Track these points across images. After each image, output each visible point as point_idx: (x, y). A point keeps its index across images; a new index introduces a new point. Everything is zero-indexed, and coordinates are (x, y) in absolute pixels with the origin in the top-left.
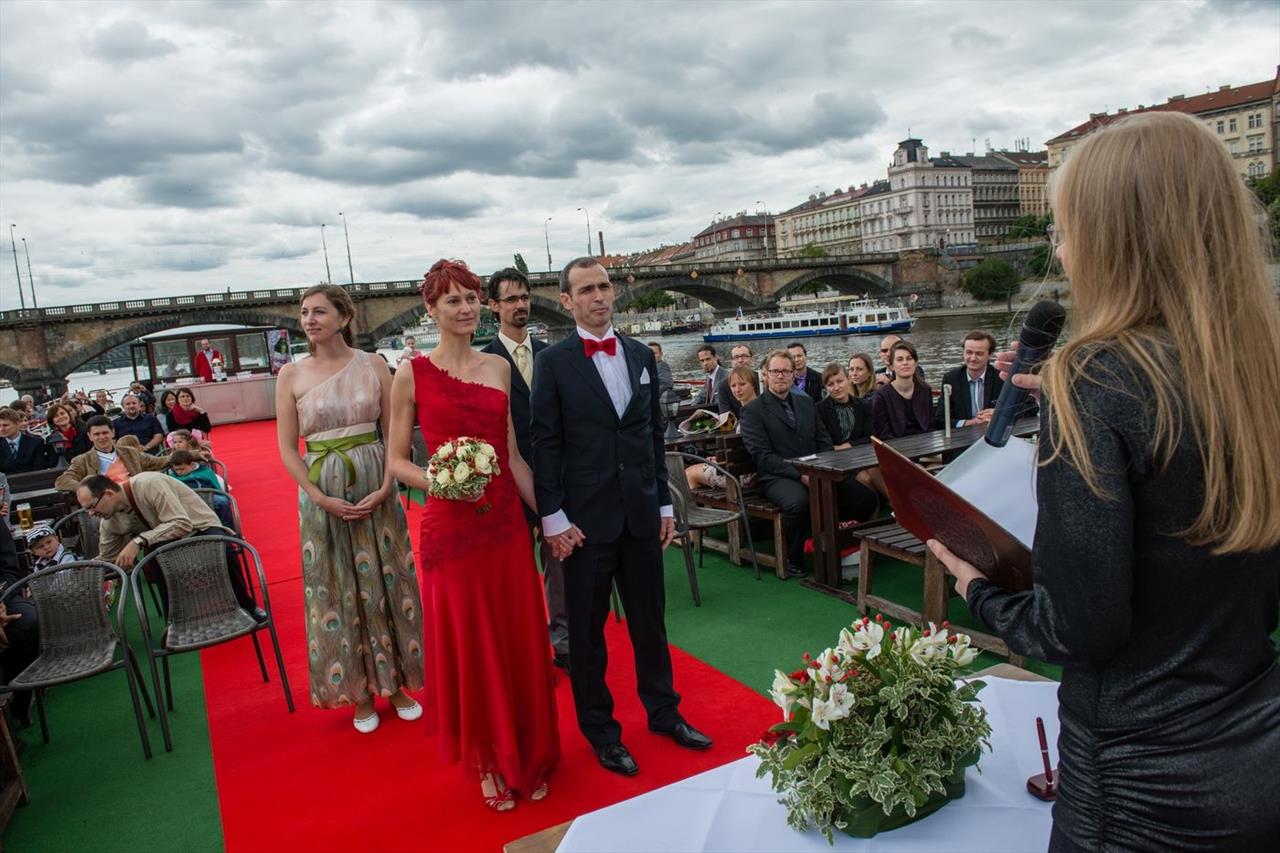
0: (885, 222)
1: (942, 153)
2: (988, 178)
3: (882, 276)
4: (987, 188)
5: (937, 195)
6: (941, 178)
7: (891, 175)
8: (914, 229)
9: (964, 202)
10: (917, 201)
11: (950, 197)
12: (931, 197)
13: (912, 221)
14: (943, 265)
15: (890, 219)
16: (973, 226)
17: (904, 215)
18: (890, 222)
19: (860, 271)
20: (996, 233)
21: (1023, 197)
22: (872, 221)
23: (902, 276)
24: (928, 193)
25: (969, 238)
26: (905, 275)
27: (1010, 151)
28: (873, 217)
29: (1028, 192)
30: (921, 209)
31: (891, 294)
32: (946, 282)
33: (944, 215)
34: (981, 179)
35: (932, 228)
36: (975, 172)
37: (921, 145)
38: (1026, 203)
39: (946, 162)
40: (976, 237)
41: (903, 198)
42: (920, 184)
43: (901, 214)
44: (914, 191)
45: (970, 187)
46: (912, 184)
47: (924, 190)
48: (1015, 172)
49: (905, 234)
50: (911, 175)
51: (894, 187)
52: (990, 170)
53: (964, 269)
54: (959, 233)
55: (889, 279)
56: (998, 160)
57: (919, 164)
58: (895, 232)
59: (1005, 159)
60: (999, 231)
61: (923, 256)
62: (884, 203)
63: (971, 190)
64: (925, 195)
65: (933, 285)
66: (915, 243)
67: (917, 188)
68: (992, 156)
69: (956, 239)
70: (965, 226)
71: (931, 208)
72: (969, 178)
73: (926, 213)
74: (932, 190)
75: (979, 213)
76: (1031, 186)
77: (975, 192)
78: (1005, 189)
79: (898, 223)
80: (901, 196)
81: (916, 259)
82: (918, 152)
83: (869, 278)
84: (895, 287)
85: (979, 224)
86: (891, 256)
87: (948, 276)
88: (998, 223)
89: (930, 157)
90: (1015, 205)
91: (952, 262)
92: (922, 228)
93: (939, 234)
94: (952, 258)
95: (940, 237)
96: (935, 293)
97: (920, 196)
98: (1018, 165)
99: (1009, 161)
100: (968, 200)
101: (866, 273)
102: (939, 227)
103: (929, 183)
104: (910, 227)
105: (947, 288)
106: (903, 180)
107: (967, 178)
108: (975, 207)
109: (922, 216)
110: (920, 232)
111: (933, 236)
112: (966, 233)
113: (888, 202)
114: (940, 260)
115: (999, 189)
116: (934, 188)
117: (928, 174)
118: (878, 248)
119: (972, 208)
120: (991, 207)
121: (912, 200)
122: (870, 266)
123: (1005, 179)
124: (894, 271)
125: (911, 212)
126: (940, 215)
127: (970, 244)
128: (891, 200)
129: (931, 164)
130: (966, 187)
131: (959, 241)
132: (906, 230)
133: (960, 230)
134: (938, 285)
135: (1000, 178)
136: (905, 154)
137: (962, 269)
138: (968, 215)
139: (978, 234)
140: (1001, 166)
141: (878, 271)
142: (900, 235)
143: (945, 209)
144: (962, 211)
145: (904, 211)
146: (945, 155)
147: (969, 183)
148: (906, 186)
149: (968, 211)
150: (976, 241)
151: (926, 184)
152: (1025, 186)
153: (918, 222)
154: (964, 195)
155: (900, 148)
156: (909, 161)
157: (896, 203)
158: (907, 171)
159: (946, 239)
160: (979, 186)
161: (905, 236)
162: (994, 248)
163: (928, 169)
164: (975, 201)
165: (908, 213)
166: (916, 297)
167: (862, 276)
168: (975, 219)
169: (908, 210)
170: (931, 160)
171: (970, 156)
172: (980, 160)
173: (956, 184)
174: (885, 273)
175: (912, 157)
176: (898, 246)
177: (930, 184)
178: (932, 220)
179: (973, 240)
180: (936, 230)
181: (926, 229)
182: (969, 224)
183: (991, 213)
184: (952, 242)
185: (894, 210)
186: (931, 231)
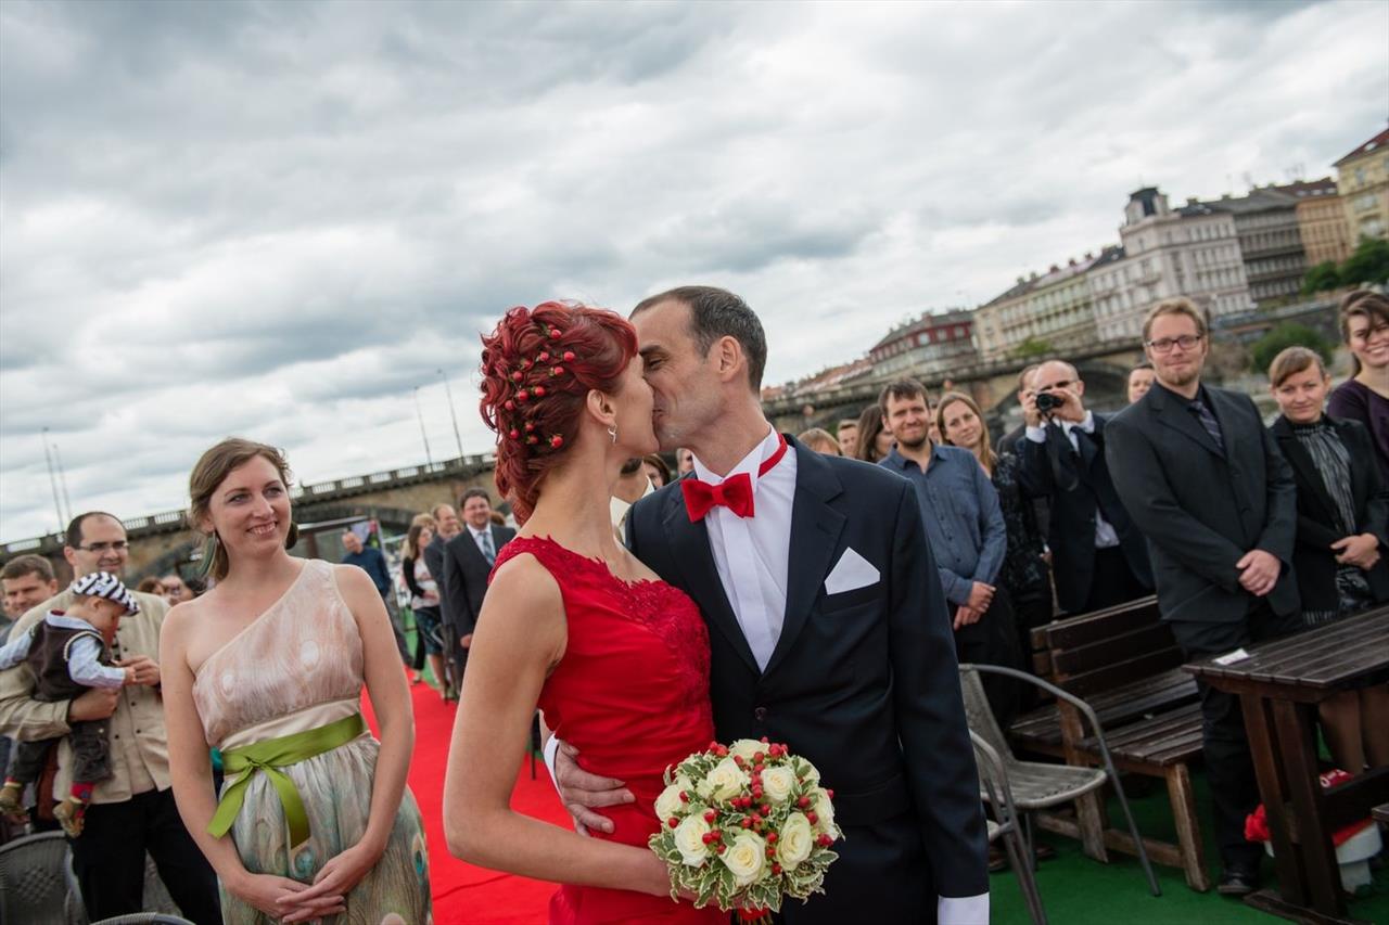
0: (1126, 299)
1: (1188, 200)
2: (1257, 223)
4: (1258, 236)
5: (1190, 253)
6: (1193, 231)
7: (1124, 235)
9: (1228, 258)
10: (1165, 265)
11: (1209, 254)
12: (1184, 257)
13: (1162, 291)
14: (1217, 341)
15: (1130, 292)
16: (1246, 287)
17: (1149, 284)
18: (1132, 296)
19: (1105, 364)
20: (1279, 292)
21: (1308, 240)
22: (1107, 298)
24: (1178, 252)
25: (1245, 303)
27: (1279, 184)
28: (1107, 293)
29: (1314, 232)
30: (1172, 274)
32: (1226, 364)
33: (1204, 278)
34: (1247, 224)
36: (1238, 216)
37: (1158, 193)
38: (1314, 247)
39: (1194, 211)
40: (1253, 301)
41: (1145, 264)
42: (1165, 241)
43: (1145, 285)
44: (1159, 252)
45: (1233, 238)
46: (1154, 244)
47: (1172, 250)
48: (1291, 209)
50: (1152, 232)
51: (1130, 251)
52: (1259, 212)
53: (1248, 343)
54: (1228, 299)
56: (1267, 197)
57: (1160, 218)
58: (1140, 308)
59: (1275, 195)
60: (1283, 289)
62: (1120, 274)
63: (1235, 241)
64: (1175, 256)
67: (1162, 248)
68: (1256, 193)
69: (1226, 306)
70: (1236, 289)
71: (1186, 270)
72: (1231, 226)
73: (1180, 279)
74: (1184, 248)
75: (1252, 268)
76: (1317, 224)
77: (1241, 243)
78: (1282, 233)
79: (1143, 296)
80: (1142, 261)
82: (1156, 202)
85: (1254, 283)
87: (1226, 356)
88: (1280, 279)
89: (1173, 207)
90: (1300, 253)
91: (1229, 336)
94: (1228, 332)
95: (1204, 307)
97: (1168, 258)
98: (1296, 200)
99: (1281, 196)
100: (1234, 254)
101: (1115, 366)
102: (1200, 295)
103: (1178, 238)
105: (1227, 372)
106: (1141, 240)
107: (1227, 226)
108: (1245, 261)
109: (1174, 283)
112: (1238, 298)
113: (1126, 272)
115: (1274, 234)
116: (1186, 244)
117: (1175, 229)
118: (1120, 332)
119: (1240, 263)
120: (1267, 259)
121: (1158, 264)
122: (1117, 356)
123: (1280, 220)
125: (1159, 280)
126: (1199, 279)
127: (1246, 311)
128: (1129, 268)
129: (1177, 216)
130: (1228, 237)
131: (1231, 309)
133: (1230, 294)
134: (1215, 369)
135: (1272, 221)
136: (1139, 207)
137: (1245, 345)
138: (1237, 273)
139: (1255, 297)
140: (1271, 205)
143: (1204, 269)
144: (1228, 270)
145: (1149, 279)
146: (1193, 202)
147: (1233, 233)
148: (1147, 247)
149: (1237, 269)
150: (1255, 306)
151: (1174, 242)
152: (1309, 225)
154: (1228, 248)
155: (1132, 201)
156: (1146, 215)
157: (1137, 272)
158: (1145, 228)
159: (1212, 309)
160: (1245, 234)
162: (1282, 312)
163: (1173, 222)
164: (1243, 254)
165: (1154, 282)
167: (1109, 370)
168: (1247, 277)
169: (1155, 277)
170: (1176, 210)
171: (1226, 198)
172: (1240, 201)
173: (1214, 235)
175: (1149, 210)
177: (1180, 240)
178: (1189, 286)
179: (1249, 305)
182: (1240, 285)
183: (1269, 267)
184: (1221, 310)
185: (1136, 280)
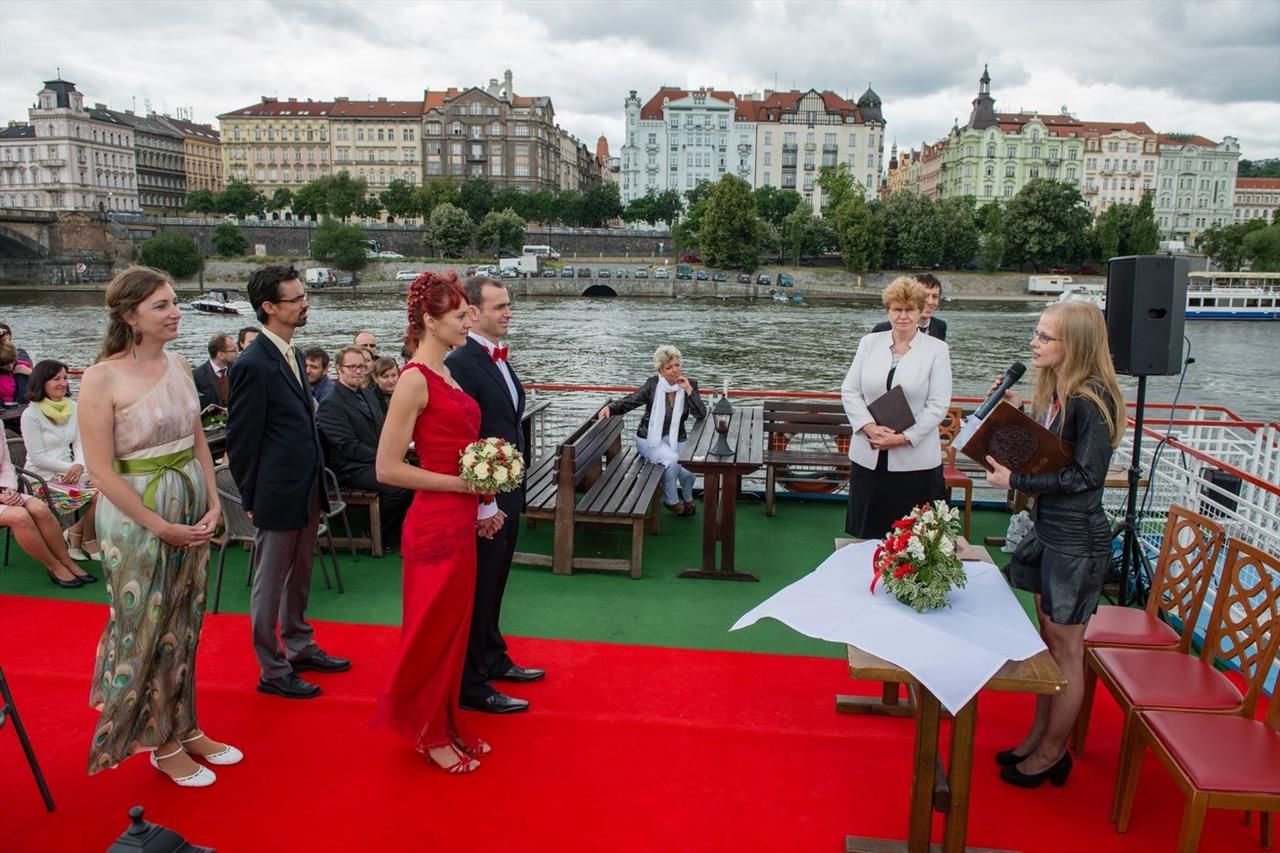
0: (28, 174)
1: (97, 105)
2: (152, 143)
3: (35, 238)
4: (151, 153)
5: (94, 151)
6: (99, 133)
7: (33, 117)
8: (67, 186)
9: (125, 164)
10: (71, 154)
11: (110, 155)
12: (88, 152)
13: (65, 177)
14: (112, 232)
15: (34, 171)
16: (136, 192)
17: (54, 168)
18: (35, 174)
19: (6, 230)
20: (162, 204)
21: (189, 169)
22: (10, 170)
23: (62, 240)
24: (83, 147)
25: (133, 205)
26: (65, 240)
27: (172, 117)
28: (11, 165)
29: (194, 164)
30: (76, 164)
31: (48, 261)
32: (116, 252)
33: (103, 176)
34: (145, 141)
35: (90, 188)
36: (138, 133)
37: (74, 90)
38: (192, 176)
39: (101, 115)
40: (140, 205)
41: (52, 149)
42: (73, 134)
43: (50, 167)
44: (67, 142)
45: (131, 149)
46: (63, 133)
47: (80, 144)
48: (181, 141)
49: (56, 191)
50: (63, 122)
51: (40, 133)
52: (154, 134)
53: (139, 239)
54: (121, 199)
55: (45, 242)
56: (162, 125)
57: (72, 112)
58: (42, 187)
59: (169, 125)
60: (164, 202)
61: (88, 219)
62: (26, 151)
63: (133, 152)
64: (81, 149)
65: (100, 254)
66: (70, 203)
67: (70, 139)
68: (153, 119)
69: (117, 204)
70: (128, 192)
71: (88, 165)
72: (131, 139)
73: (83, 171)
74: (90, 145)
75: (143, 179)
76: (197, 158)
77: (138, 155)
78: (170, 157)
79: (46, 177)
80: (49, 145)
81: (79, 222)
82: (71, 97)
83: (19, 240)
84: (52, 254)
85: (143, 191)
86: (47, 216)
87: (119, 246)
88: (165, 194)
89: (85, 106)
90: (181, 177)
91: (123, 231)
92: (77, 187)
93: (98, 196)
94: (123, 226)
95: (99, 200)
96: (106, 264)
97: (75, 149)
98: (184, 134)
99: (173, 128)
100: (130, 163)
101: (15, 233)
102: (98, 189)
103: (85, 135)
104: (63, 184)
105: (119, 260)
106: (51, 127)
107: (128, 139)
108: (139, 172)
109: (77, 173)
110: (75, 191)
111: (91, 198)
112: (129, 200)
113: (32, 150)
114: (109, 226)
115: (164, 156)
116: (92, 143)
117: (84, 126)
118: (19, 203)
119: (135, 172)
120: (157, 174)
121: (64, 152)
122: (18, 224)
123: (170, 147)
124: (50, 233)
125: (63, 166)
126: (99, 176)
127: (134, 213)
128: (36, 149)
129: (87, 115)
130: (128, 148)
131: (121, 207)
132: (57, 187)
133: (122, 195)
134: (107, 255)
135: (164, 145)
136: (54, 97)
137: (136, 240)
138: (131, 180)
139: (142, 203)
140: (166, 132)
141: (31, 232)
142: (49, 191)
143: (104, 169)
144: (124, 175)
145: (54, 164)
146: (101, 108)
147: (132, 145)
148: (56, 134)
149: (131, 176)
150: (141, 210)
151: (81, 137)
152: (191, 158)
153: (73, 179)
154: (126, 157)
155: (46, 87)
156: (60, 105)
157: (43, 152)
158: (57, 117)
159: (106, 203)
160: (142, 150)
161: (56, 193)
162: (169, 220)
163: (83, 120)
164: (138, 165)
165: (58, 167)
166: (84, 267)
167: (9, 235)
168: (138, 185)
169: (60, 163)
170: (87, 110)
171: (129, 114)
172: (140, 120)
173: (116, 142)
174: (39, 234)
175: (63, 102)
176: (47, 205)
177: (87, 137)
178: (89, 179)
179: (136, 208)
180: (95, 192)
181: (83, 189)
182: (132, 190)
183: (156, 181)
184: (113, 207)
185: (41, 161)
186: (89, 192)
